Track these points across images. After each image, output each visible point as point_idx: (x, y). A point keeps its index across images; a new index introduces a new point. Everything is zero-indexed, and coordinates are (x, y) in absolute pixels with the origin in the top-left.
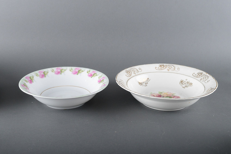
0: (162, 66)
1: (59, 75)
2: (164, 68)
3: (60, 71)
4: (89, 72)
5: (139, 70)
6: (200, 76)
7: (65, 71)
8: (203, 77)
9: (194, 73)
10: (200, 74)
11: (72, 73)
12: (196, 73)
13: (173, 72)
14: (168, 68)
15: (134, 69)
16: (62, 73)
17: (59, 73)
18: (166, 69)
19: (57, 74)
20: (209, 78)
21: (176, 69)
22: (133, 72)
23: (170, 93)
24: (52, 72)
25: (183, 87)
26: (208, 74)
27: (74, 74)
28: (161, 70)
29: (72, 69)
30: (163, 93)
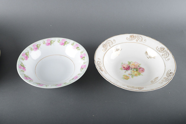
0: (132, 37)
1: (50, 46)
2: (134, 38)
3: (49, 42)
4: (73, 44)
5: (114, 42)
6: (162, 51)
7: (54, 42)
8: (164, 53)
9: (157, 47)
10: (162, 49)
11: (60, 44)
12: (159, 47)
13: (141, 43)
14: (136, 39)
15: (109, 41)
16: (52, 44)
17: (49, 44)
18: (135, 40)
19: (48, 45)
20: (170, 55)
21: (143, 41)
22: (108, 45)
23: (137, 63)
24: (44, 44)
25: (147, 57)
26: (168, 51)
27: (61, 44)
28: (131, 40)
29: (59, 41)
30: (132, 63)
